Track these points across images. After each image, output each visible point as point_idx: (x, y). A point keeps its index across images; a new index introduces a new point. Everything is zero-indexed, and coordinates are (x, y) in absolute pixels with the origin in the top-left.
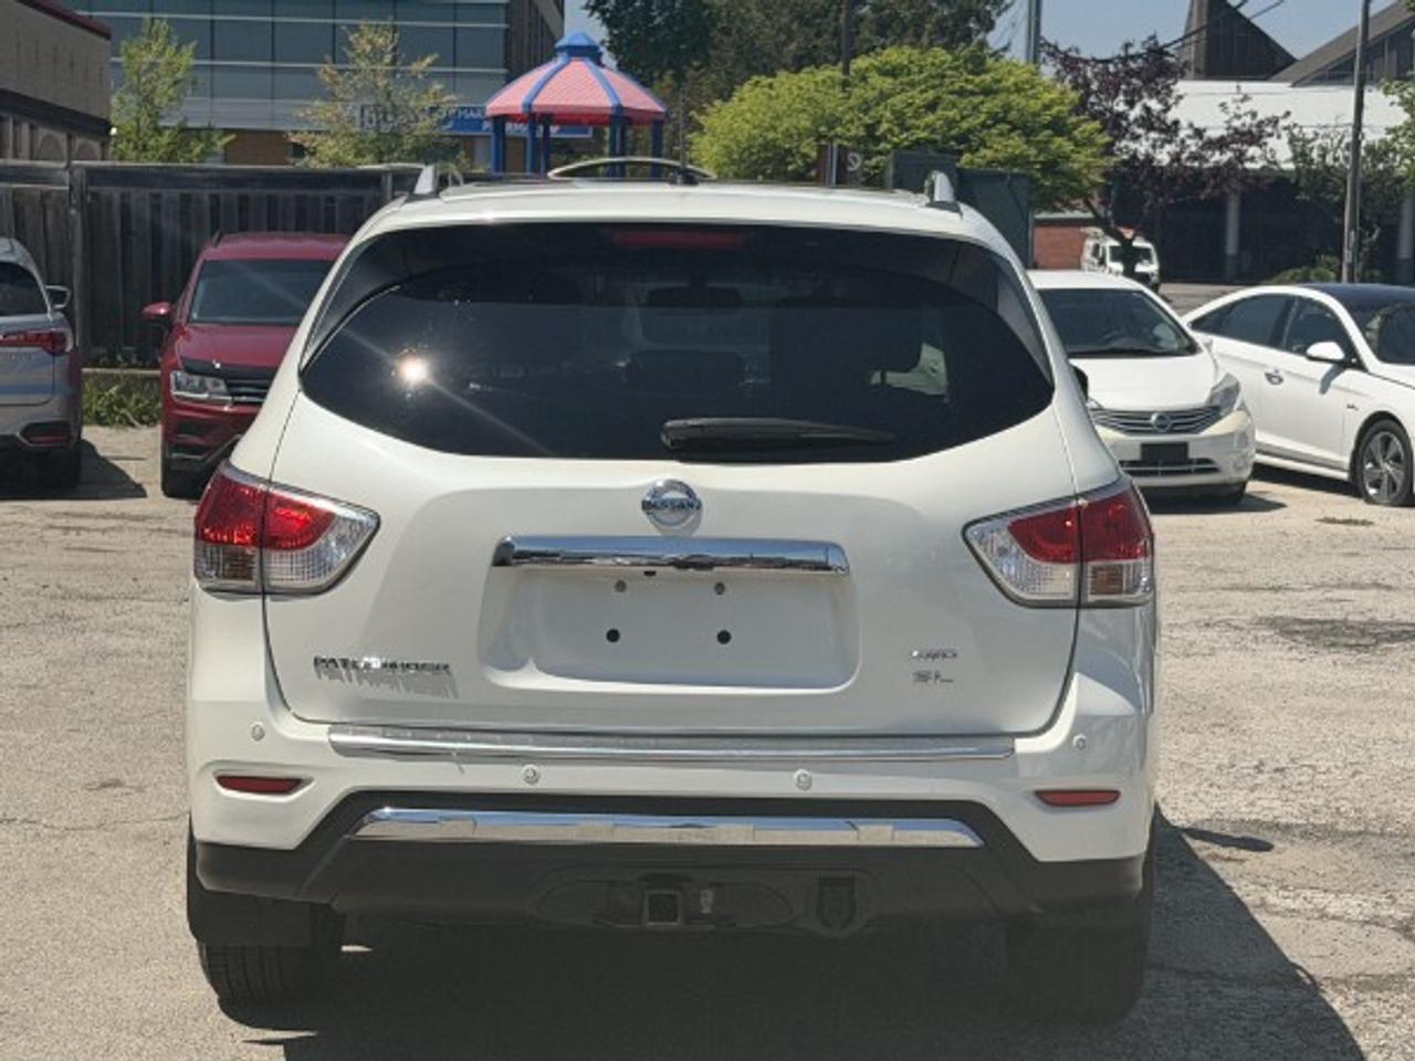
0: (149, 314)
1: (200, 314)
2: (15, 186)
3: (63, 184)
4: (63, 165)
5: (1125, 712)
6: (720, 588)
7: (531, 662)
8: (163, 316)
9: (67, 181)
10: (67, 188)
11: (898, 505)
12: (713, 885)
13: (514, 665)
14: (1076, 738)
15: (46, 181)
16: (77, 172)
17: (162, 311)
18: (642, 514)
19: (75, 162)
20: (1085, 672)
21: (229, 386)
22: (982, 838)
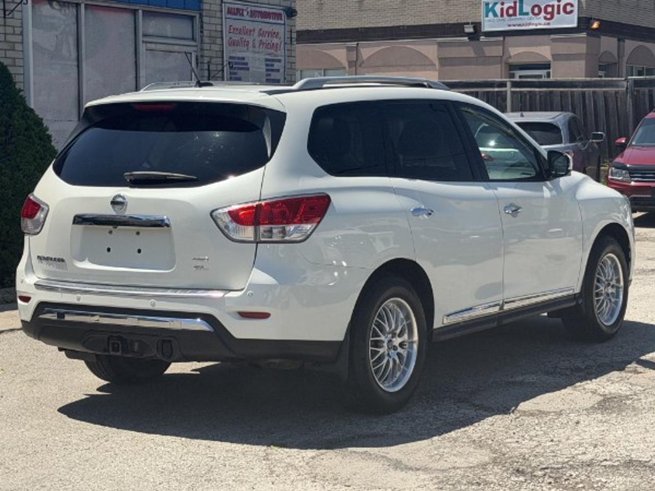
0: (618, 143)
1: (637, 142)
2: (604, 89)
3: (624, 87)
4: (623, 79)
5: (273, 283)
6: (138, 233)
7: (87, 259)
8: (623, 143)
9: (626, 86)
10: (625, 89)
11: (188, 203)
12: (137, 341)
13: (82, 260)
14: (249, 292)
15: (617, 86)
16: (630, 81)
17: (623, 141)
18: (110, 206)
19: (629, 77)
20: (257, 268)
21: (630, 173)
22: (214, 328)
